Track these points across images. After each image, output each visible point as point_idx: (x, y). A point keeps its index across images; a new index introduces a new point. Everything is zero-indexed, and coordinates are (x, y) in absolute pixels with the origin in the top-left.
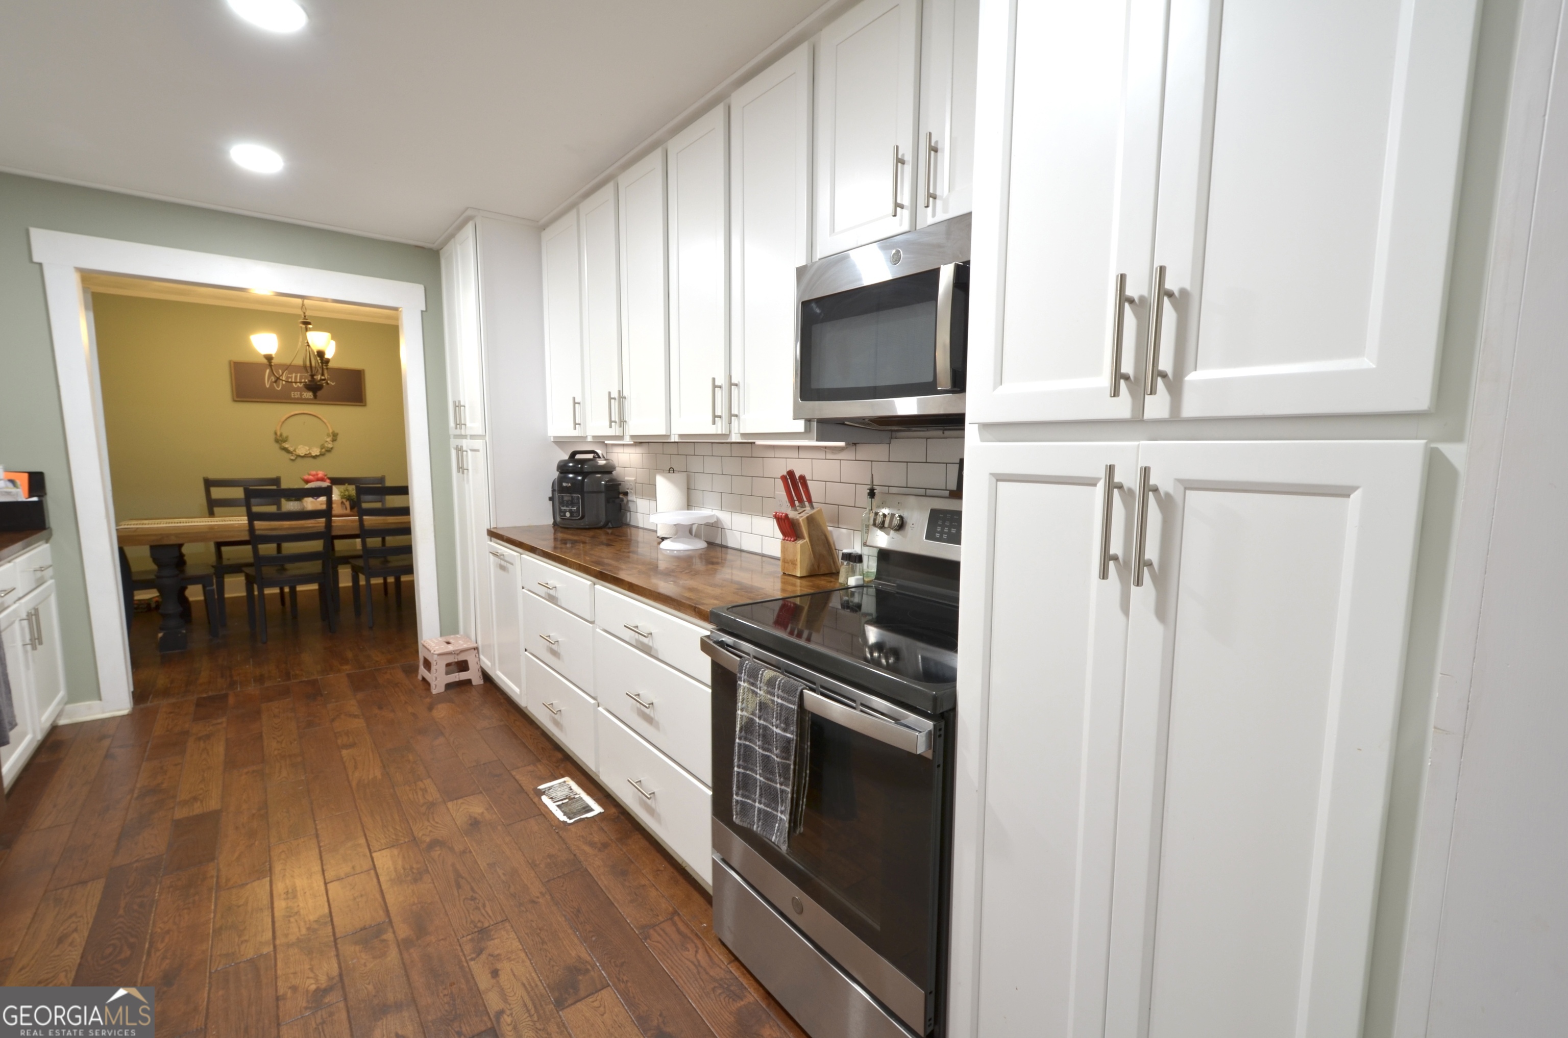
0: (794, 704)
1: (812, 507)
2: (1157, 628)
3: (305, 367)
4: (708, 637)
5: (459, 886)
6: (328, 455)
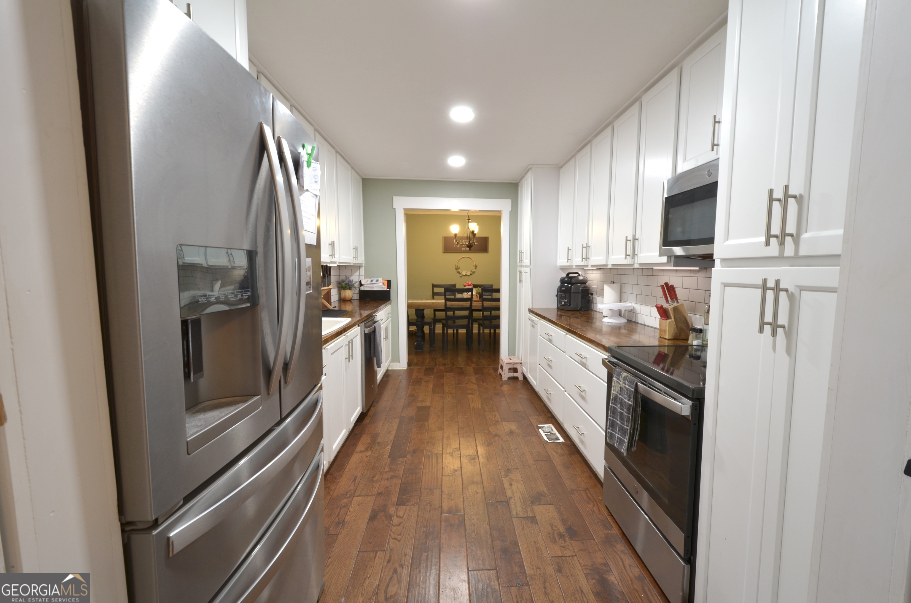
0: (633, 389)
1: (678, 302)
2: (786, 359)
3: (467, 237)
4: (606, 359)
5: (502, 452)
6: (473, 275)
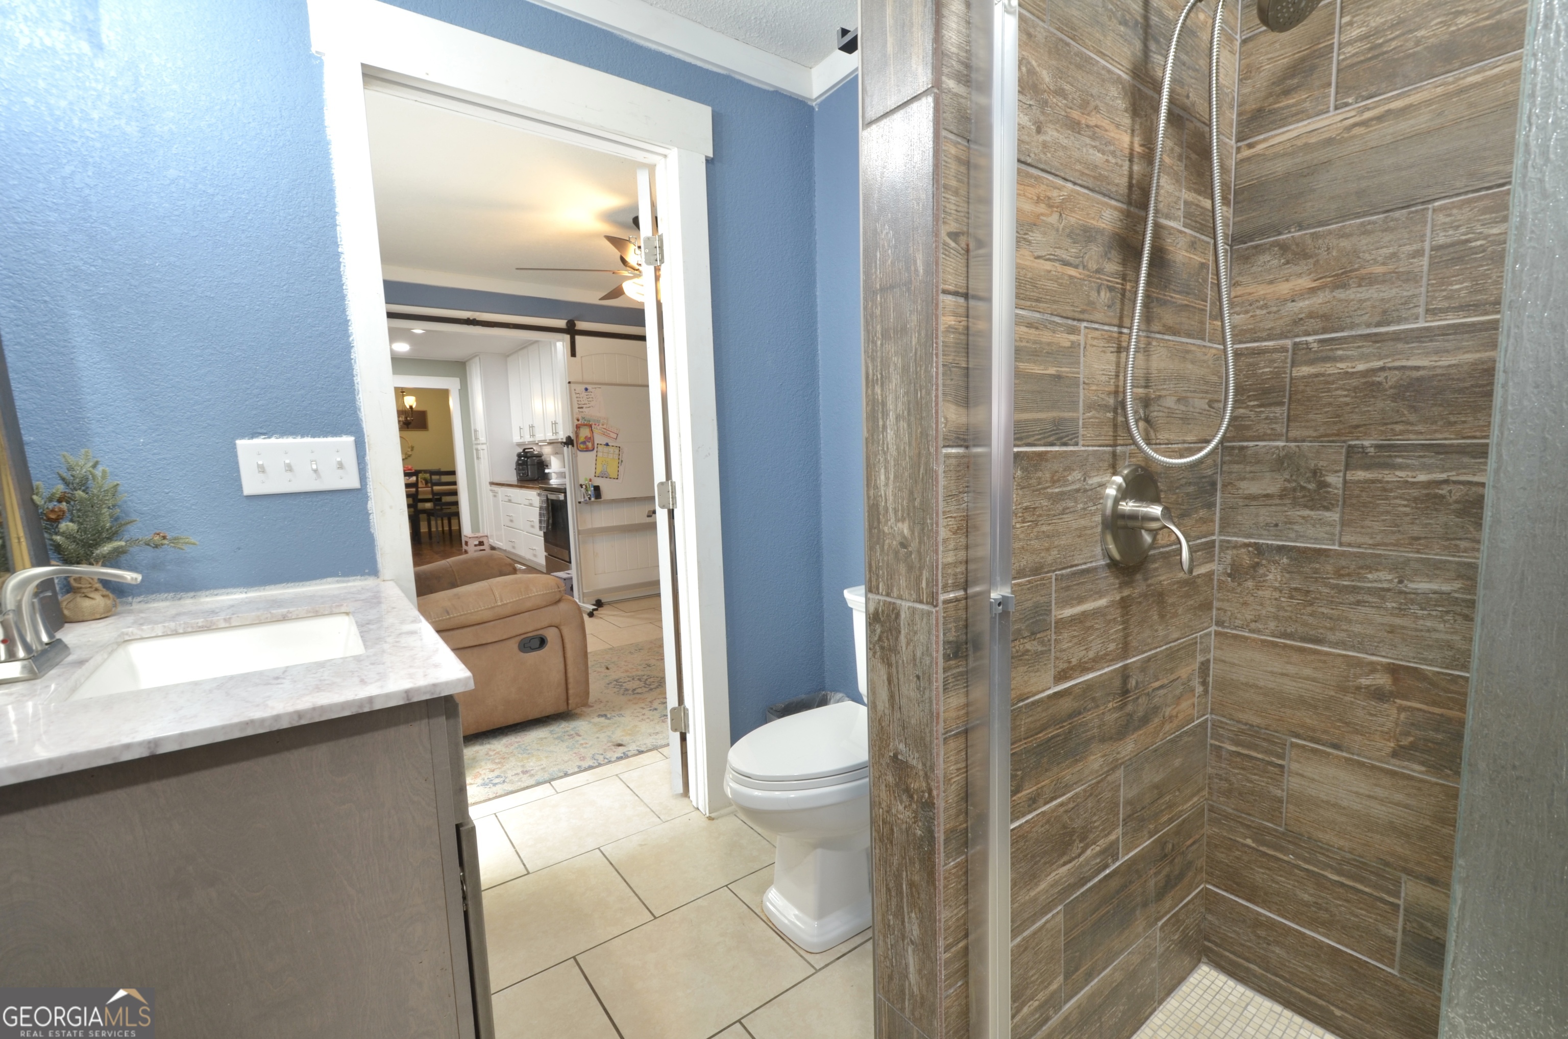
6: (410, 458)
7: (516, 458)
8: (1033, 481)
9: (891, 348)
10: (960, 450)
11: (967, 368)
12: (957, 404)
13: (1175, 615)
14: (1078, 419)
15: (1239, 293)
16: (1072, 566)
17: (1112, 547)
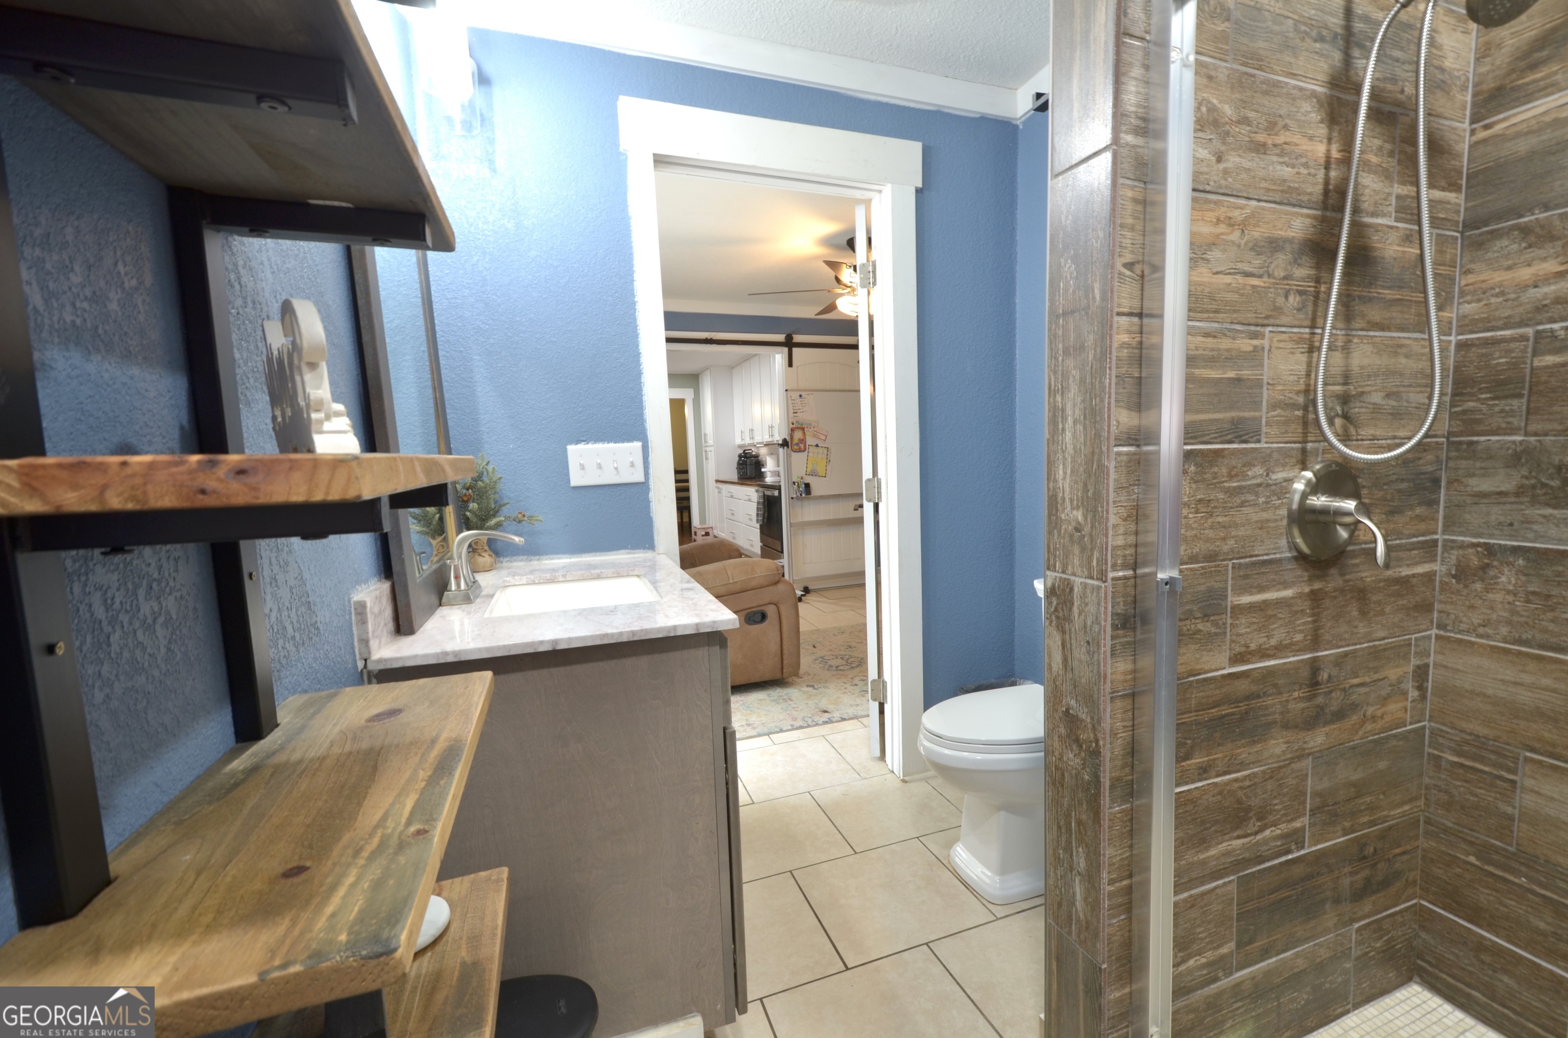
7: (737, 459)
8: (1208, 476)
9: (1071, 363)
10: (1132, 449)
11: (1140, 378)
12: (1129, 409)
13: (1382, 613)
14: (1261, 417)
15: (1471, 281)
16: (1251, 556)
17: (1299, 541)
